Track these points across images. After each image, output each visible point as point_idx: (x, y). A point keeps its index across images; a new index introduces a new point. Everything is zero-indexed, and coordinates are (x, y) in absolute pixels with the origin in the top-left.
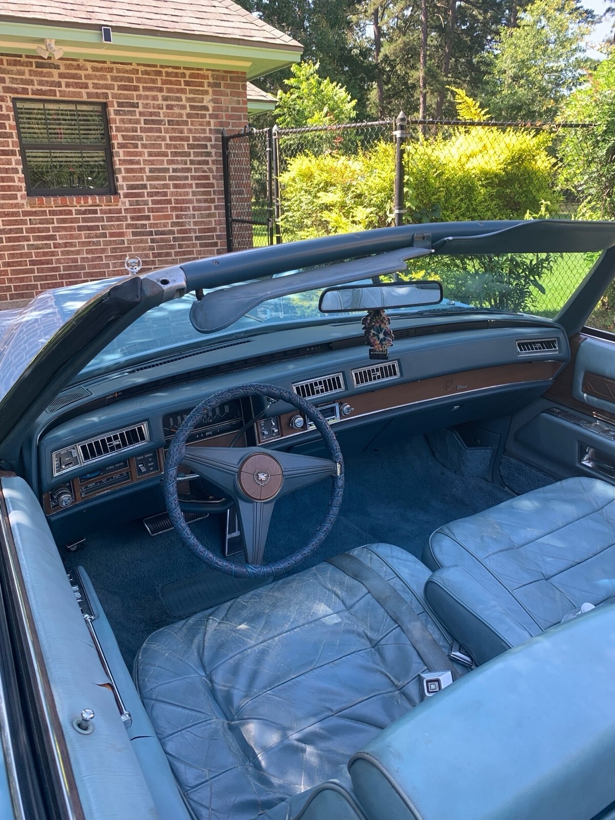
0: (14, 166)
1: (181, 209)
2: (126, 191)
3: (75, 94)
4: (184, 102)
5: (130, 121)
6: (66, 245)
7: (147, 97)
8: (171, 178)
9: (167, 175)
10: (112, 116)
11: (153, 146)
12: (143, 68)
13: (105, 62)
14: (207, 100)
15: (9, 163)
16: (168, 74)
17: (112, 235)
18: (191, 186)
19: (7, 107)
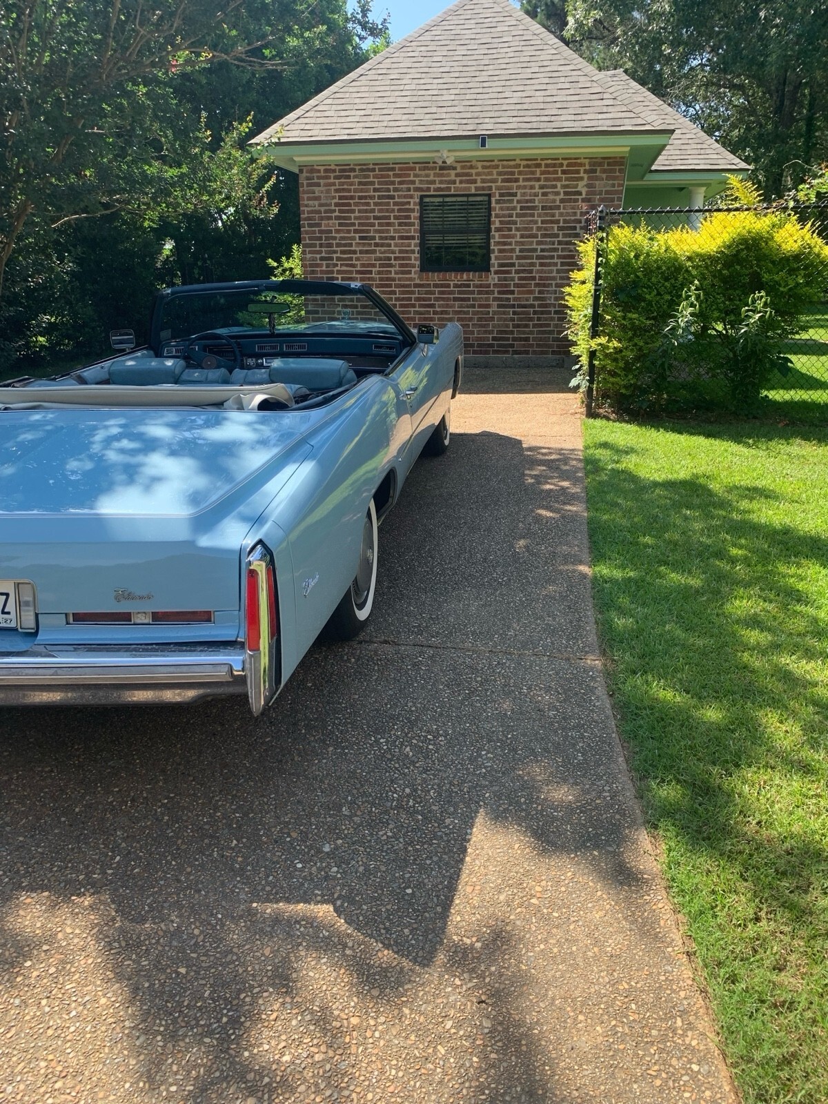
0: (412, 248)
1: (544, 285)
2: (496, 268)
3: (465, 189)
4: (559, 189)
5: (508, 209)
6: (442, 313)
7: (525, 187)
8: (538, 257)
9: (535, 254)
10: (493, 205)
11: (526, 229)
12: (526, 162)
13: (493, 161)
14: (582, 187)
15: (409, 245)
16: (547, 166)
17: (480, 306)
18: (556, 264)
19: (415, 204)
